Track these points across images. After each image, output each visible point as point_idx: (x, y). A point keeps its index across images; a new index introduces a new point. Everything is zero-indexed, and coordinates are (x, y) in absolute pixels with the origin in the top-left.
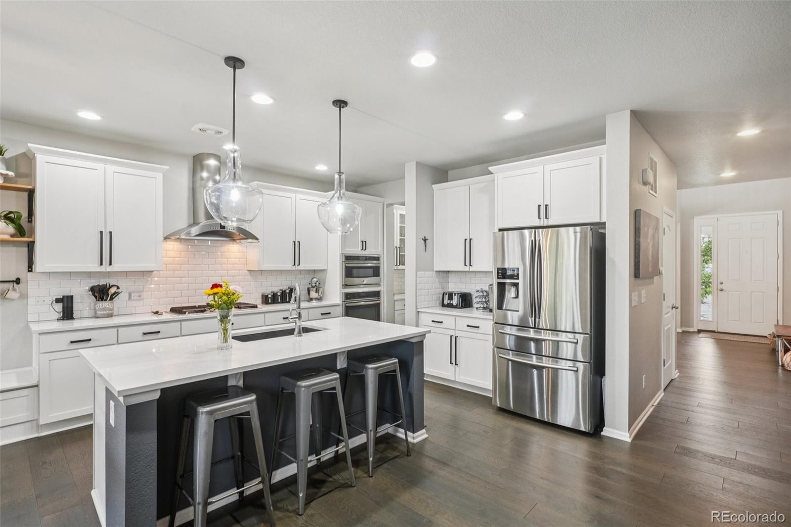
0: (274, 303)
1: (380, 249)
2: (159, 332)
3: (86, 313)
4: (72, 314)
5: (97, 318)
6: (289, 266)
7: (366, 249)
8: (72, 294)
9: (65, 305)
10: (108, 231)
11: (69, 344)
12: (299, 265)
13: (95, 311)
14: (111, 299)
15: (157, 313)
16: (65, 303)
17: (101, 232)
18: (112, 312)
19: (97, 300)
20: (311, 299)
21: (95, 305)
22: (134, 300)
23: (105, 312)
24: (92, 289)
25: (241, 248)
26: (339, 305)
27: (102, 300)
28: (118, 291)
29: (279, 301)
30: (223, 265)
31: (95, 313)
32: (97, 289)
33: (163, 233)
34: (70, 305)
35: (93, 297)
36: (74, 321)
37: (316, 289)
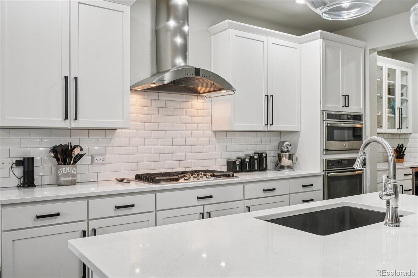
0: (242, 171)
1: (362, 106)
2: (133, 206)
3: (47, 180)
4: (33, 180)
5: (59, 185)
6: (261, 126)
7: (348, 106)
8: (32, 156)
9: (26, 170)
10: (73, 76)
11: (35, 220)
12: (273, 124)
13: (58, 177)
14: (75, 162)
15: (121, 180)
16: (26, 166)
17: (66, 78)
18: (75, 178)
19: (59, 164)
20: (282, 167)
21: (58, 169)
22: (97, 164)
23: (68, 179)
24: (55, 150)
25: (205, 104)
26: (320, 176)
27: (65, 164)
28: (82, 153)
29: (248, 169)
30: (187, 124)
31: (58, 179)
32: (59, 150)
33: (131, 81)
34: (31, 169)
35: (55, 159)
36: (36, 189)
37: (290, 155)
